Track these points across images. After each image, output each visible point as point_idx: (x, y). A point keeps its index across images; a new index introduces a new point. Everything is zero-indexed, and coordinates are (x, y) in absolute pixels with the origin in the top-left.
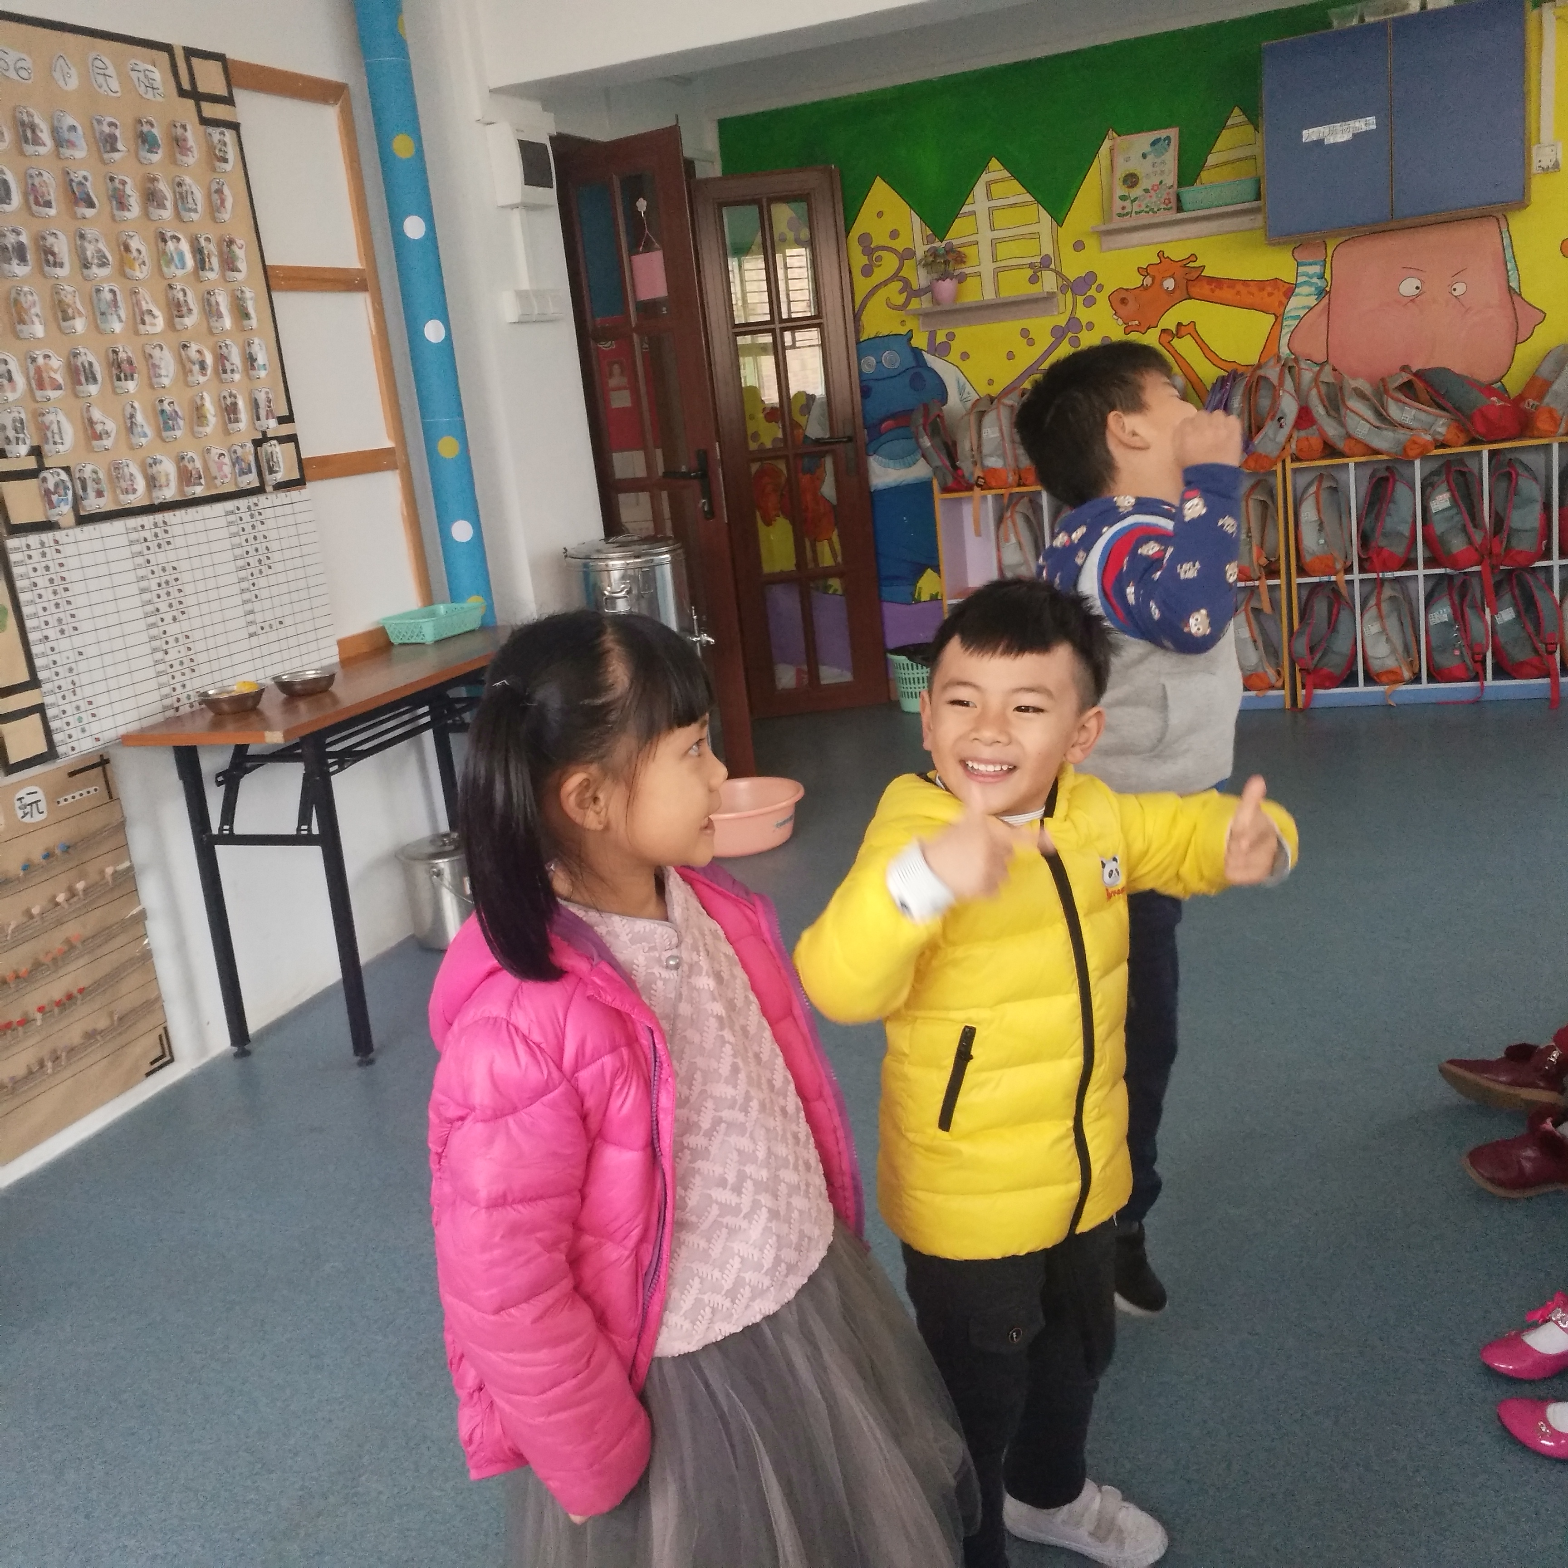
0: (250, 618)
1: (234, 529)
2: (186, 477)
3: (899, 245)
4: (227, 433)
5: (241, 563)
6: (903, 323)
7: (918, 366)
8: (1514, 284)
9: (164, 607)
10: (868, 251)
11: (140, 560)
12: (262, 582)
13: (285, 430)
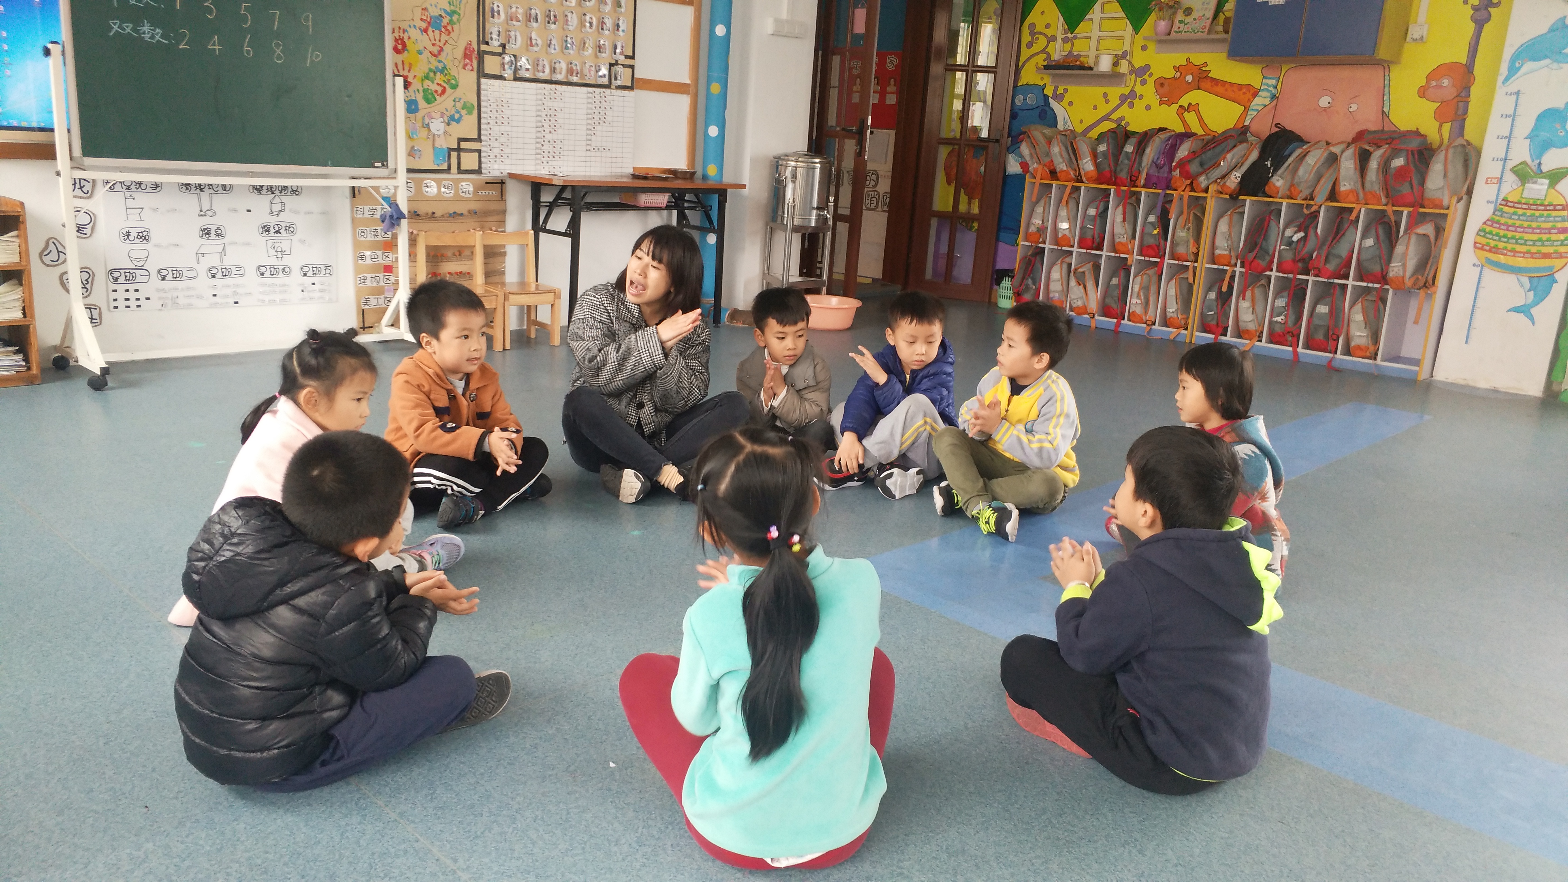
0: (589, 142)
1: (590, 101)
2: (570, 71)
3: (1049, 33)
4: (597, 57)
5: (590, 116)
6: (1042, 78)
7: (1045, 105)
8: (1386, 110)
9: (546, 125)
10: (1032, 33)
11: (540, 102)
12: (598, 128)
13: (629, 62)
